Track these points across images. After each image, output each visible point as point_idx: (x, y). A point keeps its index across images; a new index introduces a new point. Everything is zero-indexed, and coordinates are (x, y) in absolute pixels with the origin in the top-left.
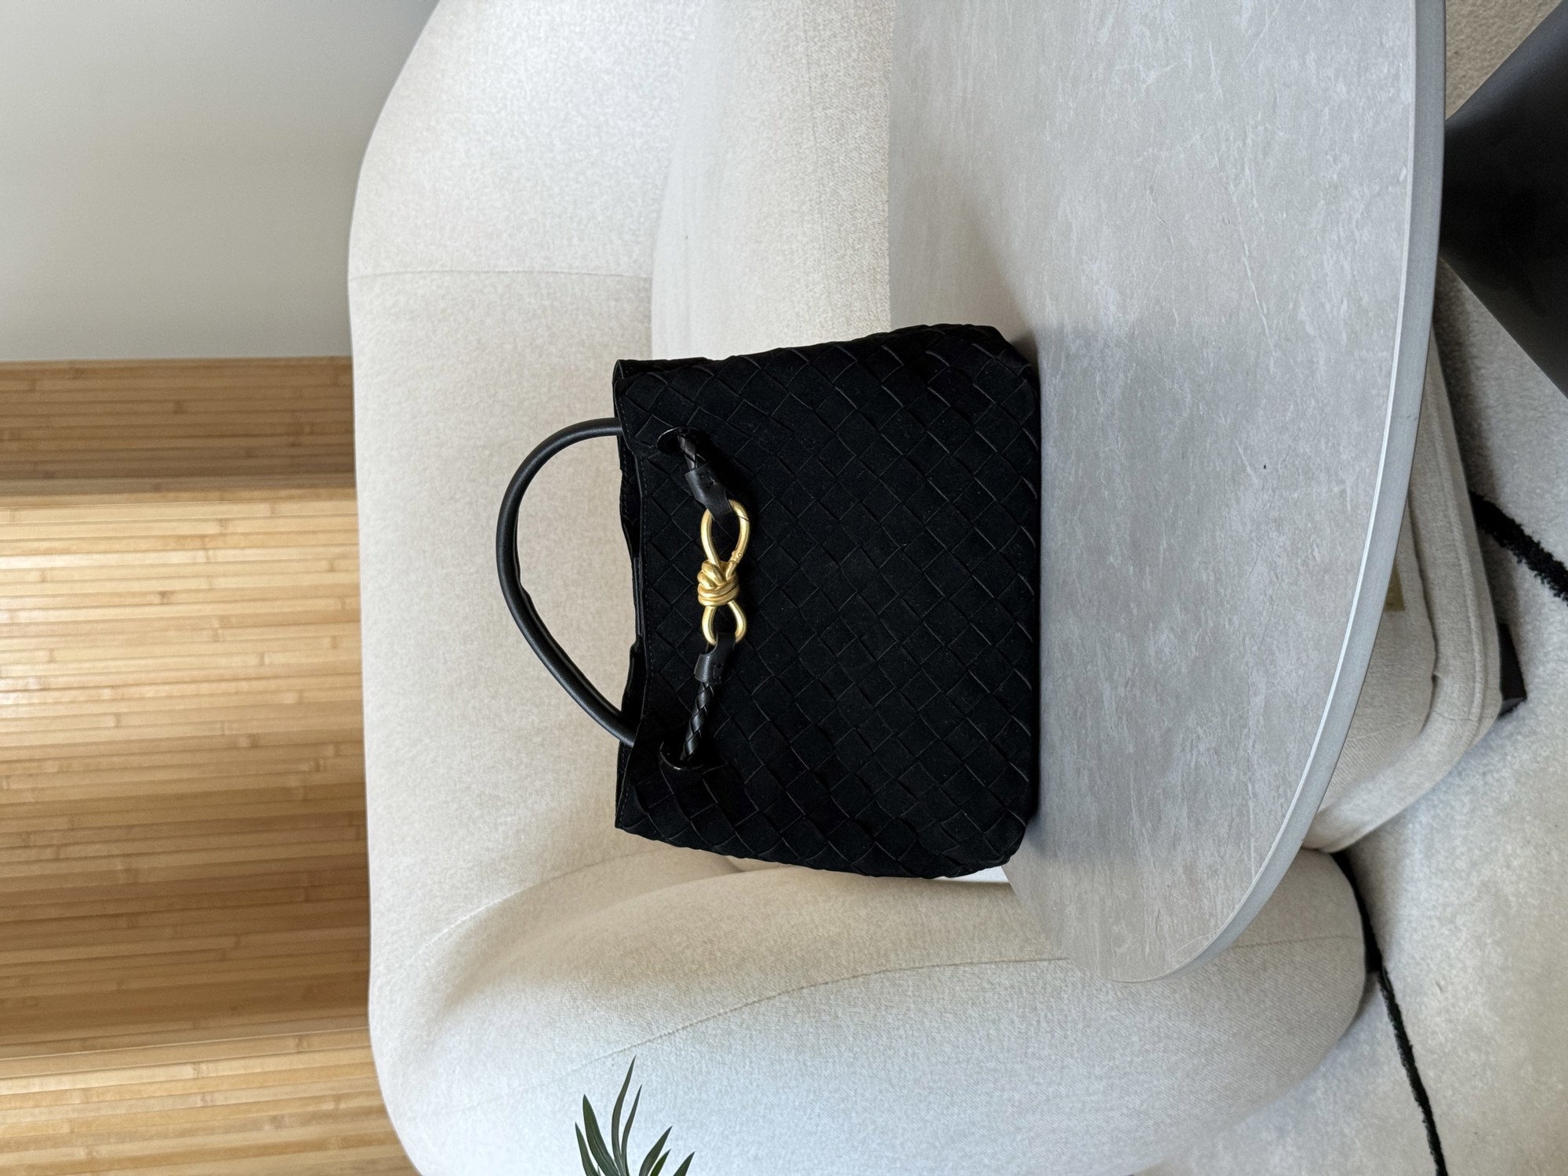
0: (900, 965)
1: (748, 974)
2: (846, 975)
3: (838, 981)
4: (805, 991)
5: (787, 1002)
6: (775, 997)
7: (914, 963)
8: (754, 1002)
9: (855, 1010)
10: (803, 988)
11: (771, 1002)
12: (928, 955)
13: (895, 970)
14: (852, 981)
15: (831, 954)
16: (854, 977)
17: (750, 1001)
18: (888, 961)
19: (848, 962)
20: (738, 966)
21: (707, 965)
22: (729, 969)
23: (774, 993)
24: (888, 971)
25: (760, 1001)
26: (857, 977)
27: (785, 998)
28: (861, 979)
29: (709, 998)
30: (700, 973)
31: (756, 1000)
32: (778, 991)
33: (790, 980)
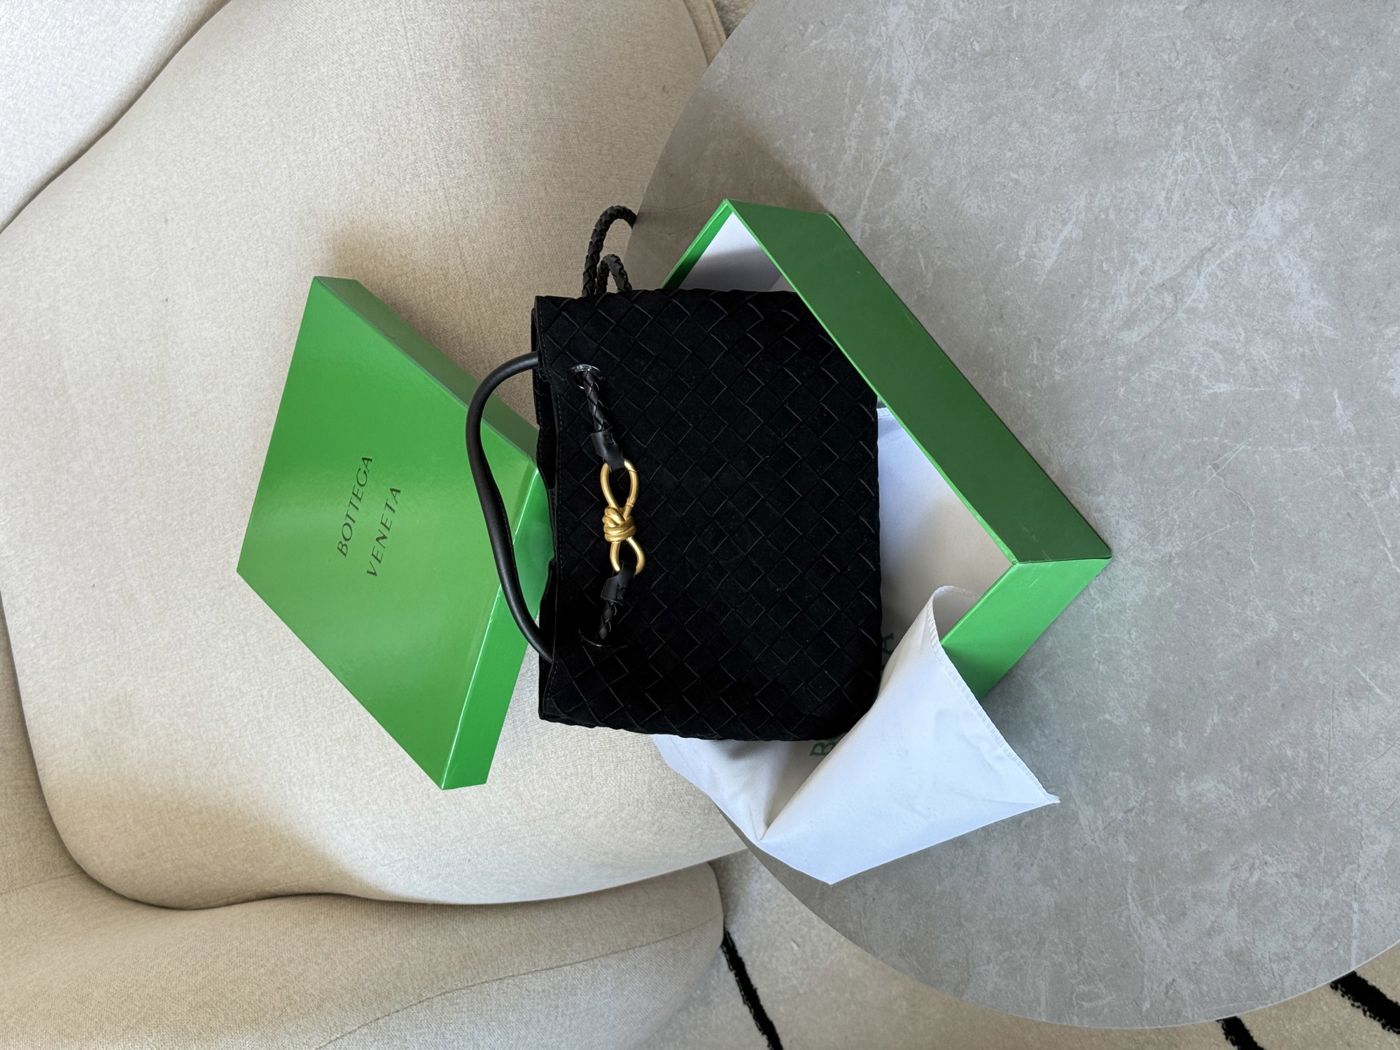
0: (457, 985)
1: (330, 1014)
2: (414, 1002)
3: (407, 1008)
4: (381, 1021)
5: (366, 1034)
6: (355, 1031)
7: (468, 982)
8: (337, 1038)
9: (421, 1031)
10: (378, 1018)
11: (352, 1036)
12: (478, 973)
13: (452, 991)
14: (419, 1006)
15: (399, 985)
16: (420, 1002)
17: (333, 1038)
18: (446, 984)
19: (414, 988)
20: (319, 1007)
21: (289, 1010)
22: (311, 1011)
23: (354, 1028)
24: (447, 992)
25: (342, 1037)
26: (423, 1001)
27: (365, 1030)
28: (426, 1003)
29: (295, 1040)
30: (285, 1019)
31: (338, 1036)
32: (358, 1025)
33: (367, 1014)
